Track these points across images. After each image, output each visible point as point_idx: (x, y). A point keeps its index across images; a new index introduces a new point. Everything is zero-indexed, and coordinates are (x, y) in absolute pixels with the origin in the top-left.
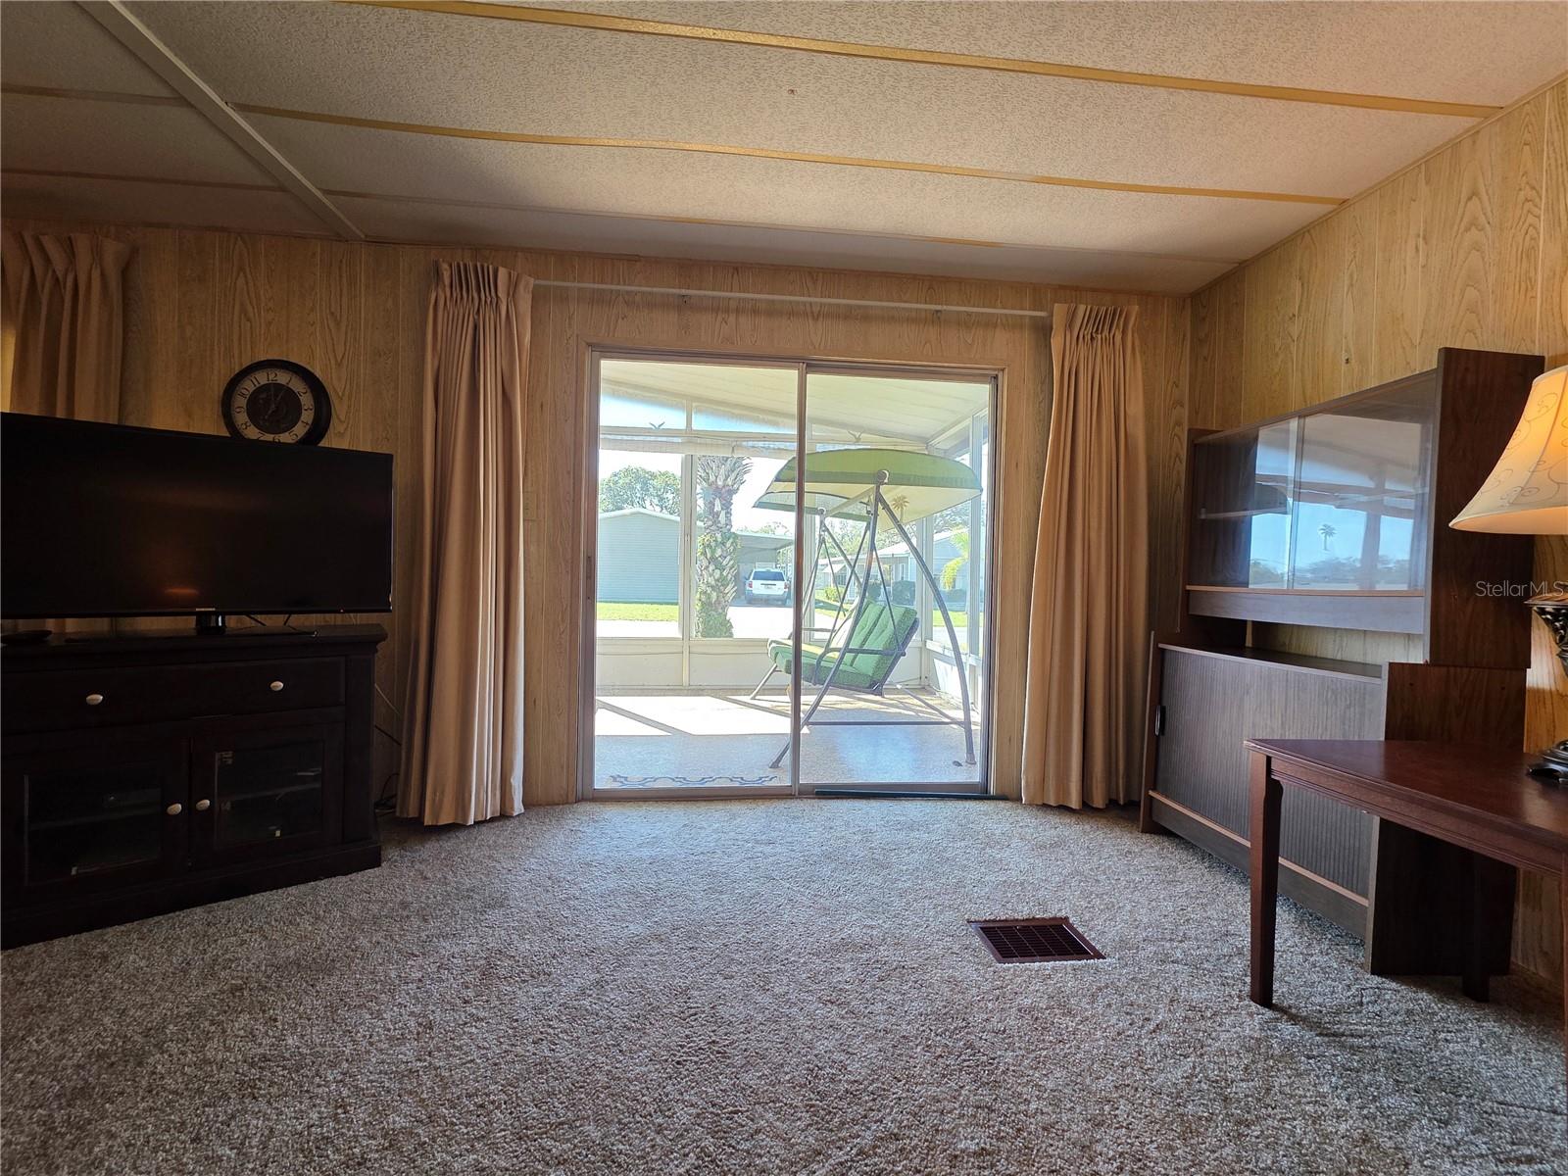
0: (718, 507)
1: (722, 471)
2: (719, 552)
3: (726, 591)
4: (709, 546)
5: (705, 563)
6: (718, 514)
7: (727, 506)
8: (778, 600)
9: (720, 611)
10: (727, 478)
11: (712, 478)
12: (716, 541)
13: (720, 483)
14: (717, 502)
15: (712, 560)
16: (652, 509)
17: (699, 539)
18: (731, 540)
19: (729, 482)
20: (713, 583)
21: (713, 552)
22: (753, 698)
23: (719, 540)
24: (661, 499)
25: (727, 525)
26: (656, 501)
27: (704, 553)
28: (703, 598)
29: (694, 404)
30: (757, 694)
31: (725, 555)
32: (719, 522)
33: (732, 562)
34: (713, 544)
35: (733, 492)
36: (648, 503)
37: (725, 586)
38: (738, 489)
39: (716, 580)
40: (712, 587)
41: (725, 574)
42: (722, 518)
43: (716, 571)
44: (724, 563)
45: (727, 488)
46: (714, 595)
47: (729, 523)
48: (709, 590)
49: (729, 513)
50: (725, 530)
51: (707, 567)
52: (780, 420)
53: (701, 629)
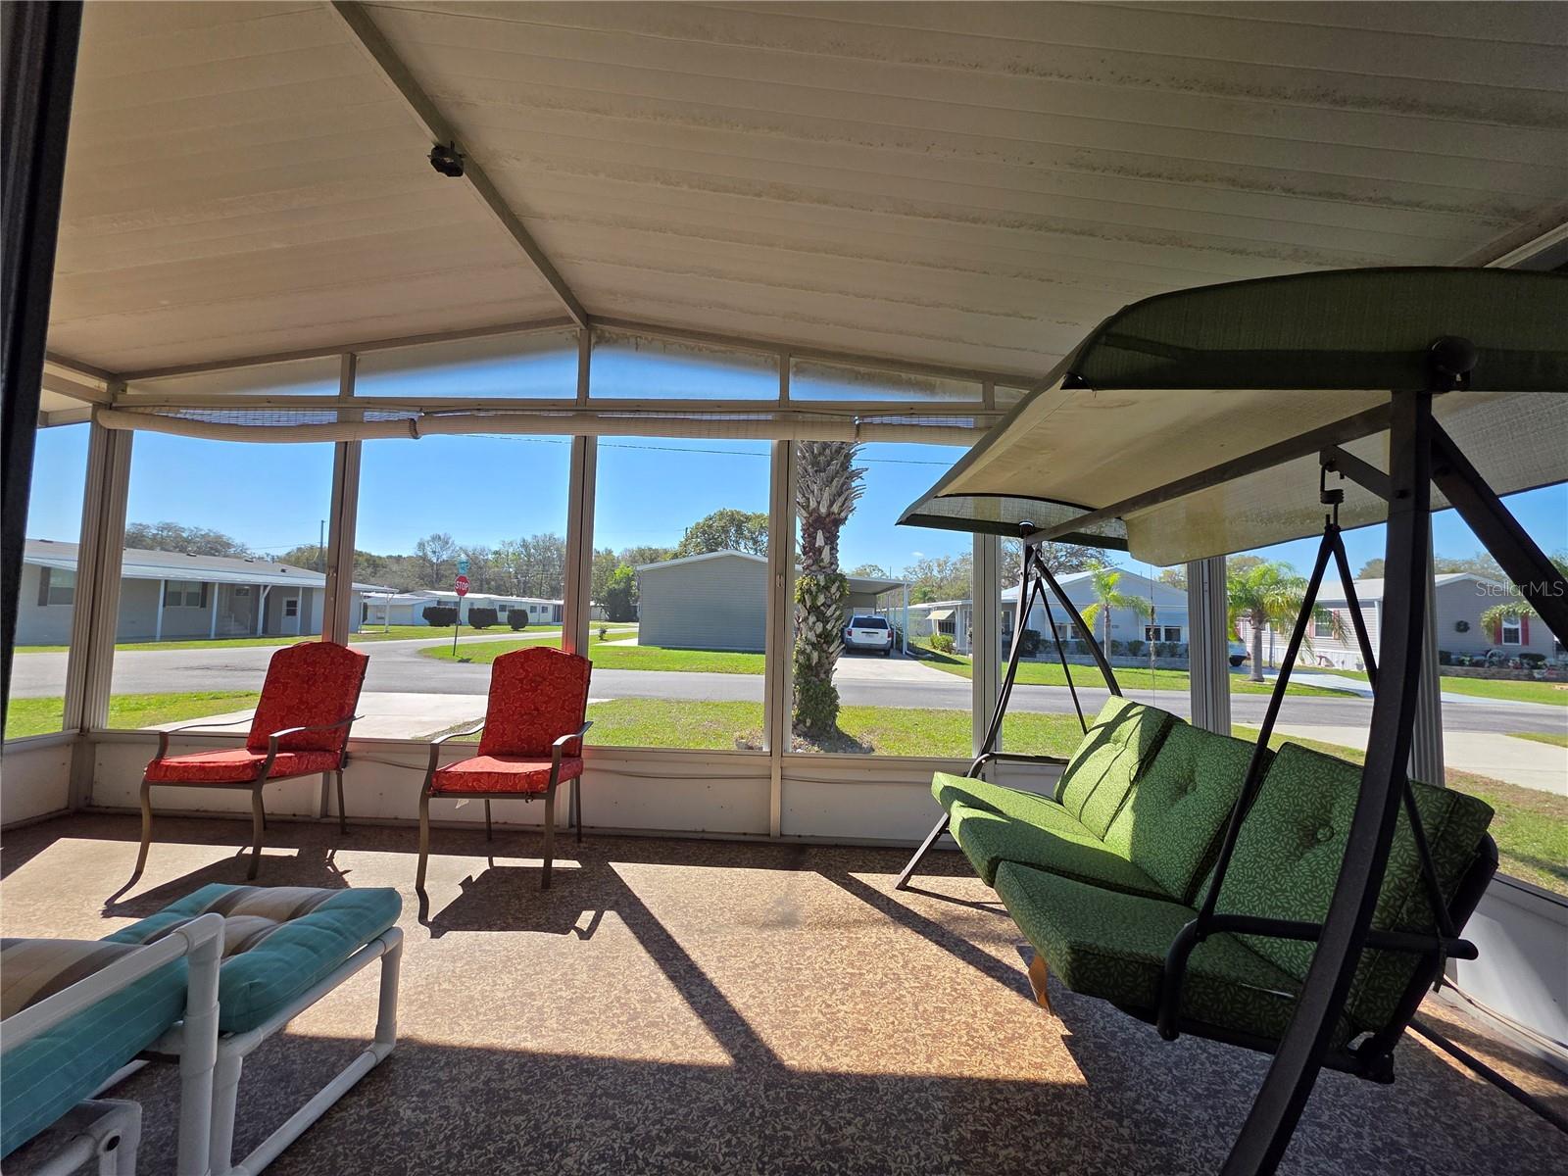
0: (820, 541)
1: (826, 495)
2: (821, 600)
3: (831, 650)
4: (809, 591)
5: (804, 613)
6: (820, 550)
7: (832, 540)
8: (881, 650)
9: (823, 676)
10: (831, 505)
11: (813, 504)
12: (818, 585)
13: (823, 510)
14: (820, 535)
15: (814, 609)
16: (745, 550)
17: (797, 582)
18: (837, 584)
19: (835, 509)
20: (814, 639)
21: (814, 599)
22: (903, 887)
23: (822, 584)
24: (755, 542)
25: (832, 564)
26: (750, 544)
27: (802, 601)
28: (801, 659)
29: (793, 360)
30: (908, 877)
31: (829, 603)
32: (822, 560)
33: (838, 613)
34: (814, 589)
35: (839, 522)
36: (742, 545)
37: (829, 644)
38: (846, 518)
39: (818, 636)
40: (813, 644)
41: (829, 627)
42: (826, 554)
43: (818, 623)
44: (829, 613)
45: (833, 517)
46: (815, 655)
47: (834, 561)
48: (809, 649)
49: (834, 549)
50: (829, 571)
51: (805, 620)
52: (936, 380)
53: (797, 701)
